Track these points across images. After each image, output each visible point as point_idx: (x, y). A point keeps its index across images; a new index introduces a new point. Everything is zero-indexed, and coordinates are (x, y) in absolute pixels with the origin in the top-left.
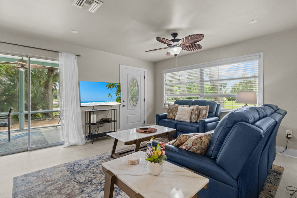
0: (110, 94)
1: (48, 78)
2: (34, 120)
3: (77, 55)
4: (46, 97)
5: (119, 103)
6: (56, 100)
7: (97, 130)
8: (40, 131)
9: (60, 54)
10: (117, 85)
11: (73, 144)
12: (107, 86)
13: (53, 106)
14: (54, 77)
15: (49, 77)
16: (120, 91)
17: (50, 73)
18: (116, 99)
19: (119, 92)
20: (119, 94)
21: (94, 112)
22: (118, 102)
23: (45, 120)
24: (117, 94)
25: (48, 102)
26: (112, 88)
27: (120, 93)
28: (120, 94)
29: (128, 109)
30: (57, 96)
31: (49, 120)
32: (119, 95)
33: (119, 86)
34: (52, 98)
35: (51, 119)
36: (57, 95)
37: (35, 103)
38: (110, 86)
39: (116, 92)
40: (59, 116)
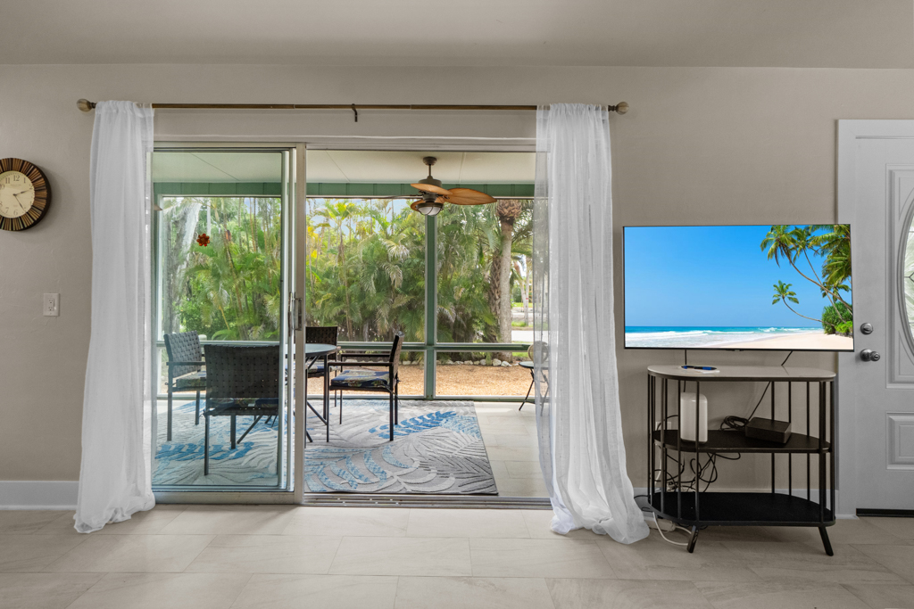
0: (782, 289)
1: (499, 243)
2: (466, 362)
3: (611, 108)
4: (496, 299)
5: (841, 342)
6: (519, 308)
7: (706, 475)
8: (474, 413)
9: (539, 114)
10: (824, 239)
11: (592, 526)
12: (765, 244)
13: (513, 323)
14: (516, 238)
15: (503, 239)
16: (846, 270)
17: (506, 227)
18: (820, 317)
19: (839, 274)
20: (837, 288)
21: (698, 385)
22: (833, 331)
23: (492, 365)
24: (826, 288)
25: (498, 312)
26: (794, 253)
27: (847, 282)
28: (845, 288)
29: (897, 378)
30: (520, 297)
31: (500, 366)
32: (842, 292)
33: (841, 243)
34: (510, 302)
35: (507, 364)
36: (523, 292)
37: (468, 315)
38: (781, 244)
39: (820, 274)
40: (531, 368)
